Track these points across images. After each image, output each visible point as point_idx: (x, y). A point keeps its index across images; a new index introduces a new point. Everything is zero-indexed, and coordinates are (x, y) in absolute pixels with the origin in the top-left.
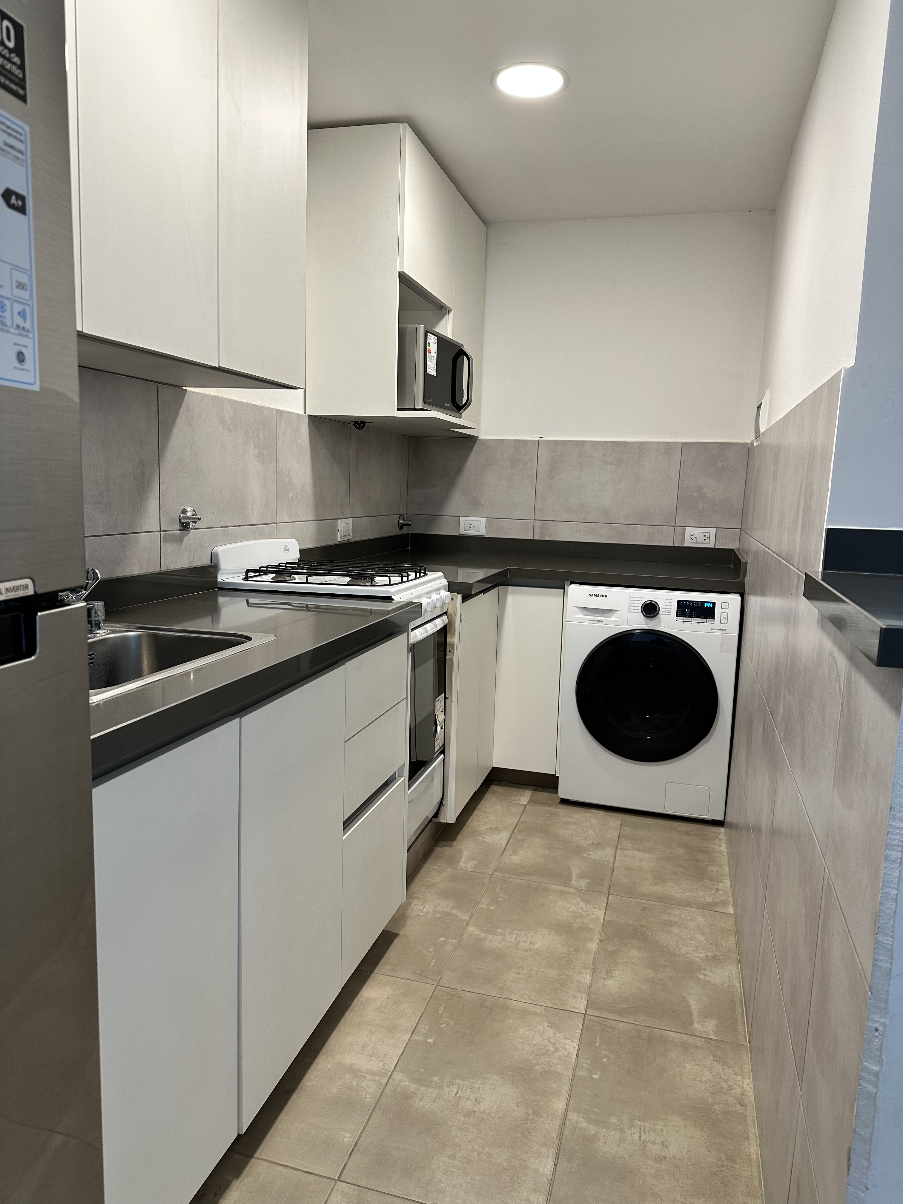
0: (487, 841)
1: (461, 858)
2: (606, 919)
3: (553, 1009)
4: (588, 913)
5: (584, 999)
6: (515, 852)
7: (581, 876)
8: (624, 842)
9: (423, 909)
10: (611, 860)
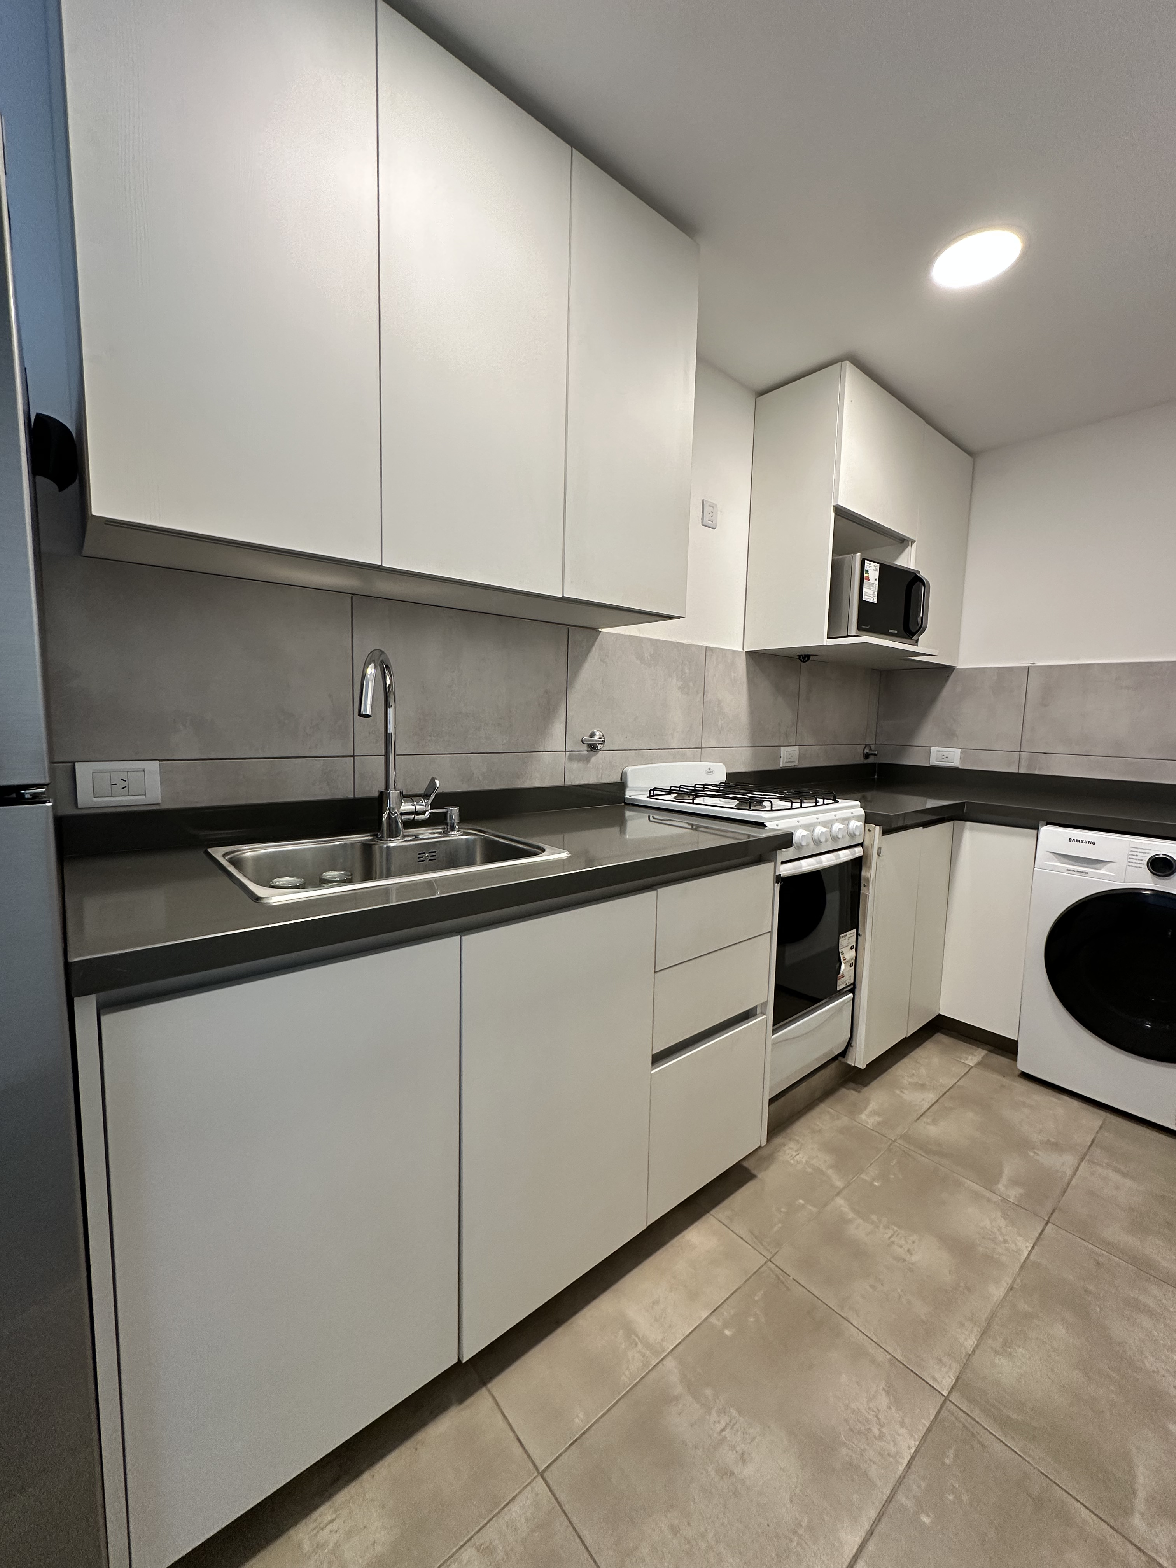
0: (905, 1096)
1: (865, 1108)
2: (1032, 1257)
3: (901, 1365)
4: (1006, 1237)
5: (953, 1371)
6: (934, 1122)
7: (1014, 1182)
8: (1097, 1152)
9: (795, 1156)
10: (1069, 1172)
